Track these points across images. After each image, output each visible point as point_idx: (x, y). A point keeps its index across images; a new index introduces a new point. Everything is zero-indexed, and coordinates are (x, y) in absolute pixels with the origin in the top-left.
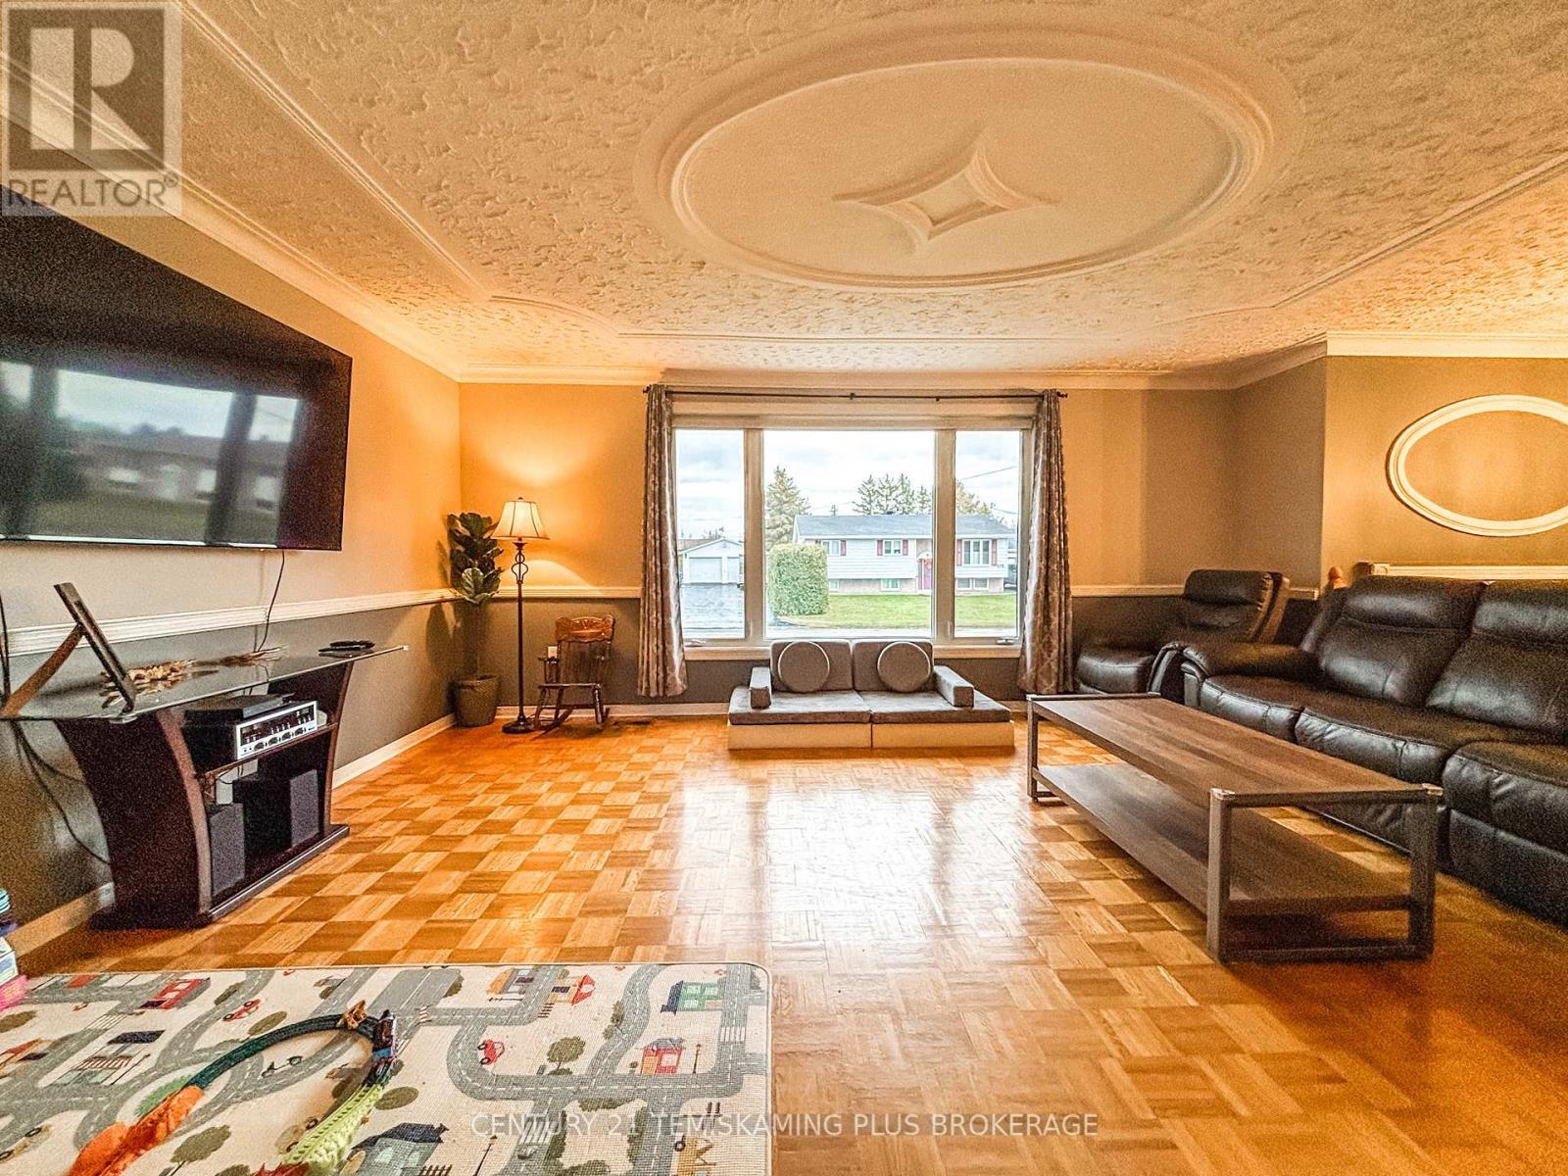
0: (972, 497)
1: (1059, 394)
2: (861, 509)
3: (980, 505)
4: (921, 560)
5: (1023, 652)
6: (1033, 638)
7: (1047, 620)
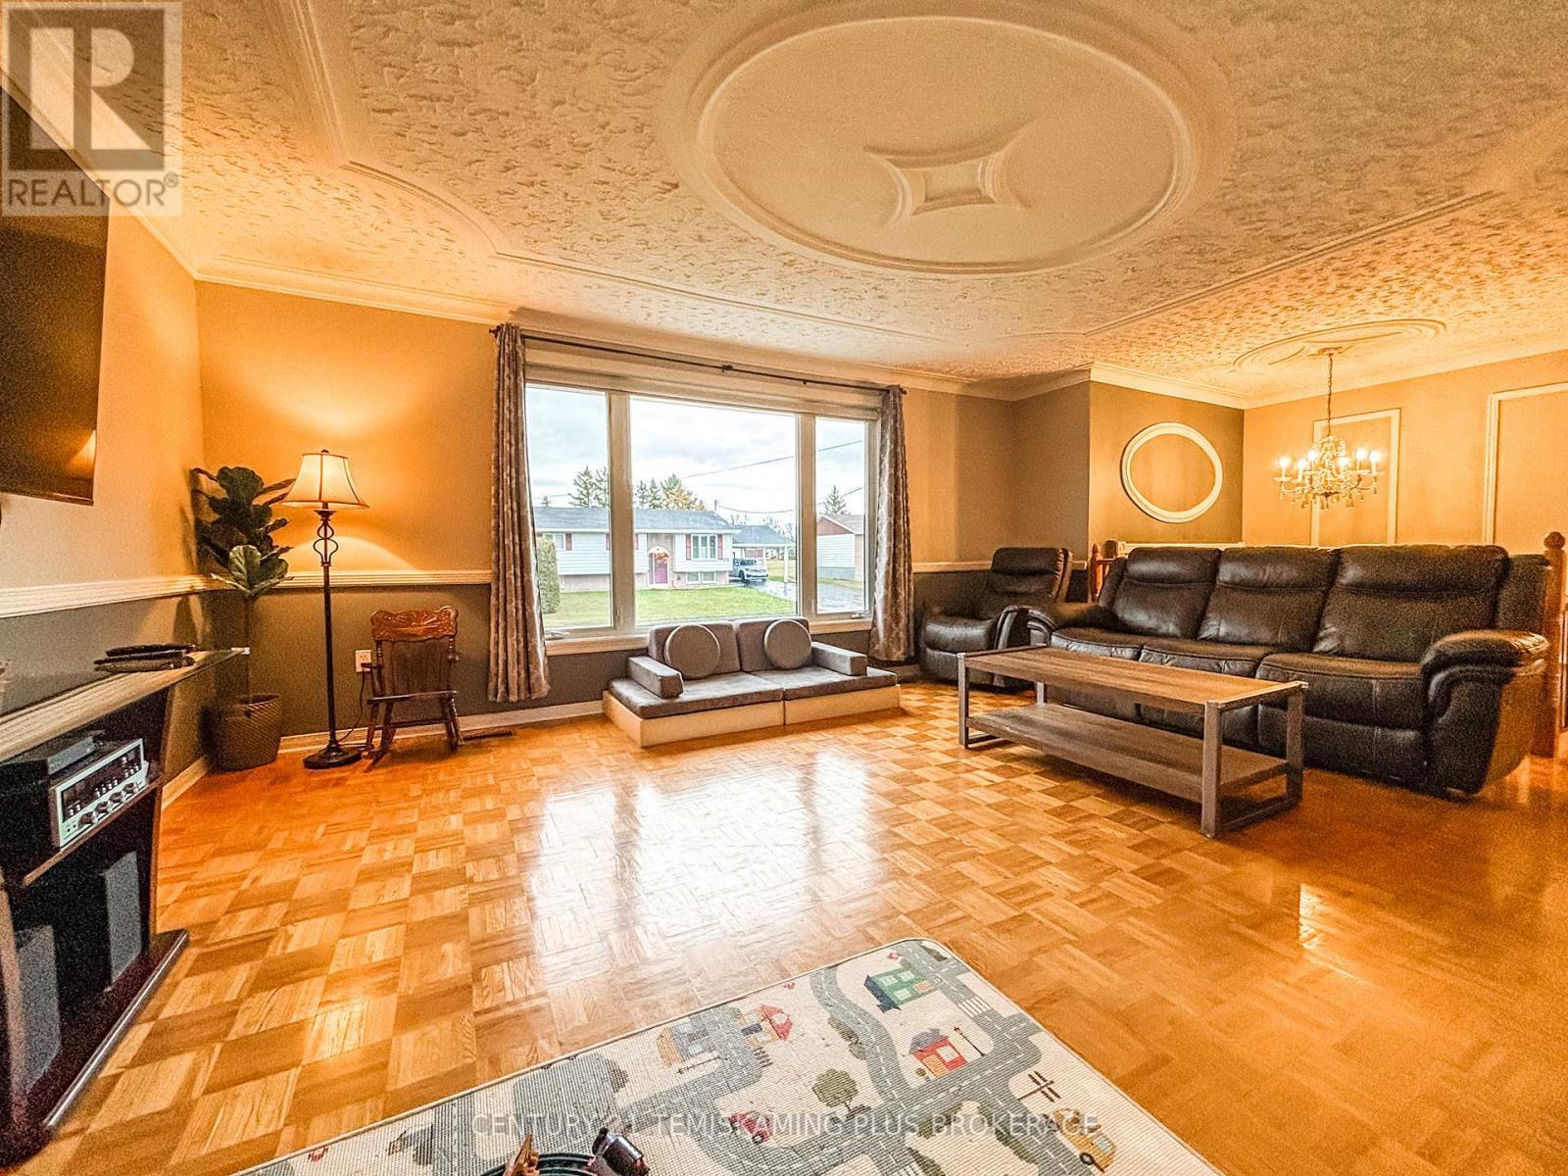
0: (690, 494)
1: (901, 390)
2: (577, 502)
3: (698, 503)
4: (651, 555)
5: (874, 625)
6: (885, 611)
7: (895, 595)
